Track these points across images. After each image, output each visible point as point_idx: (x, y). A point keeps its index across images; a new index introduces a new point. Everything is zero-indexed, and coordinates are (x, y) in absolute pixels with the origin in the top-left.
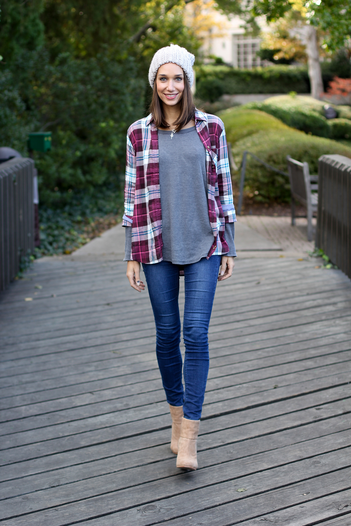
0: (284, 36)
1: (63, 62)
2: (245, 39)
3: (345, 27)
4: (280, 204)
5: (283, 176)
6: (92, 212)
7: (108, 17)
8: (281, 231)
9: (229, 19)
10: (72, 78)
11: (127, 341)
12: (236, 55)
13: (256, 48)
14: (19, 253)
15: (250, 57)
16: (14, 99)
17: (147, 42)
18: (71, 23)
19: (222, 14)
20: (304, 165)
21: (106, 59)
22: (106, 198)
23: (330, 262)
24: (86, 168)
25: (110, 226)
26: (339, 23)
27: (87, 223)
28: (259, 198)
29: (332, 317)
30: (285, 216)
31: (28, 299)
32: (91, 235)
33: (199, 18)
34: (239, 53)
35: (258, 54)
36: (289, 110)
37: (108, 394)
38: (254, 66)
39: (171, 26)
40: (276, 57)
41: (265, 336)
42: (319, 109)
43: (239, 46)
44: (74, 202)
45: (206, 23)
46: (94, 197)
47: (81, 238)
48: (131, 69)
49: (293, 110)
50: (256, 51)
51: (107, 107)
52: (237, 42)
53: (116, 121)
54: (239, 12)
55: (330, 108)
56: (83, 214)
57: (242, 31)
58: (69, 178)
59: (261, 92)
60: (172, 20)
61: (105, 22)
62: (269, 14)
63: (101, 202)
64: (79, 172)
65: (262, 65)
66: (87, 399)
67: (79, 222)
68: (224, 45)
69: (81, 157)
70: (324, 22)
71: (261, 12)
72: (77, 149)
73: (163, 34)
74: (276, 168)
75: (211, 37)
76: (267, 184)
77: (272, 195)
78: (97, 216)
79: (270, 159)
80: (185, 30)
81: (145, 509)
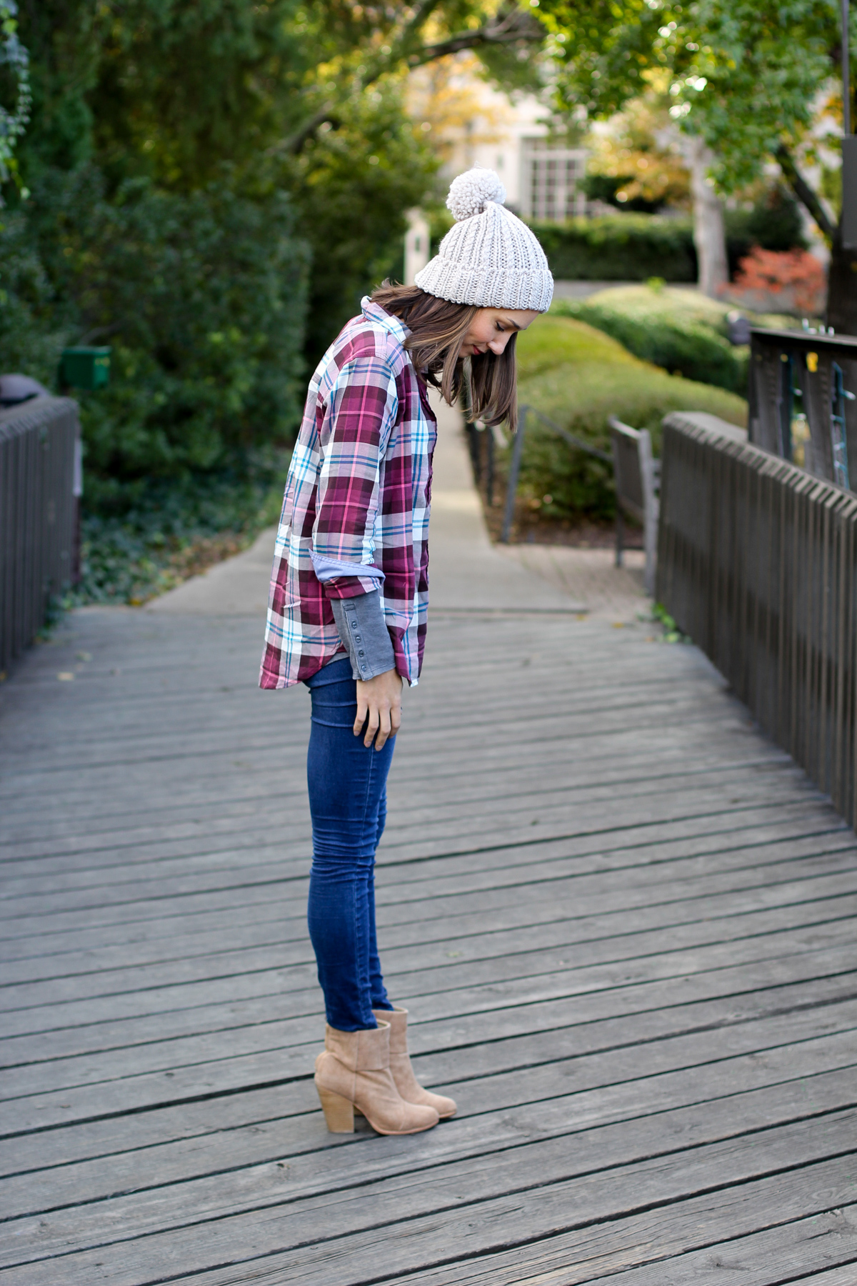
0: (643, 146)
1: (135, 197)
2: (551, 148)
3: (755, 141)
4: (594, 522)
5: (603, 462)
6: (186, 526)
7: (232, 97)
8: (591, 577)
9: (513, 103)
10: (152, 234)
11: (263, 748)
12: (529, 187)
13: (576, 170)
14: (45, 588)
15: (561, 193)
16: (32, 275)
17: (319, 154)
18: (148, 107)
19: (496, 90)
20: (642, 437)
21: (229, 195)
22: (216, 498)
23: (677, 629)
24: (175, 431)
25: (224, 555)
26: (742, 133)
27: (175, 548)
28: (552, 509)
29: (664, 722)
30: (605, 547)
31: (66, 676)
32: (186, 571)
33: (443, 96)
34: (535, 182)
35: (581, 185)
36: (644, 320)
37: (225, 824)
38: (570, 213)
39: (374, 119)
40: (623, 195)
41: (527, 749)
42: (716, 320)
43: (535, 165)
44: (148, 504)
45: (459, 107)
46: (190, 494)
47: (164, 577)
48: (281, 219)
49: (654, 322)
50: (575, 178)
51: (226, 299)
52: (531, 154)
53: (245, 330)
54: (535, 85)
55: (741, 321)
56: (168, 530)
57: (542, 131)
58: (138, 452)
59: (583, 277)
60: (377, 106)
61: (226, 107)
62: (593, 104)
63: (207, 507)
64: (161, 439)
65: (589, 214)
66: (189, 829)
67: (157, 546)
68: (500, 163)
69: (164, 408)
70: (711, 128)
71: (575, 100)
72: (158, 388)
73: (357, 136)
74: (589, 445)
75: (470, 141)
76: (568, 479)
77: (579, 502)
78: (197, 535)
79: (578, 424)
80: (405, 130)
81: (290, 973)
